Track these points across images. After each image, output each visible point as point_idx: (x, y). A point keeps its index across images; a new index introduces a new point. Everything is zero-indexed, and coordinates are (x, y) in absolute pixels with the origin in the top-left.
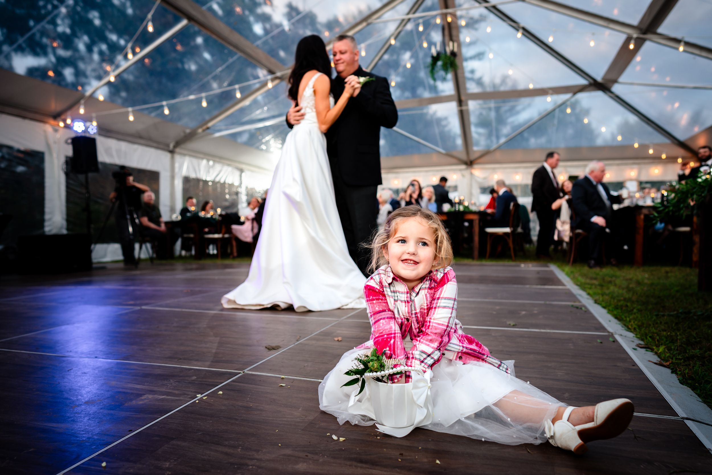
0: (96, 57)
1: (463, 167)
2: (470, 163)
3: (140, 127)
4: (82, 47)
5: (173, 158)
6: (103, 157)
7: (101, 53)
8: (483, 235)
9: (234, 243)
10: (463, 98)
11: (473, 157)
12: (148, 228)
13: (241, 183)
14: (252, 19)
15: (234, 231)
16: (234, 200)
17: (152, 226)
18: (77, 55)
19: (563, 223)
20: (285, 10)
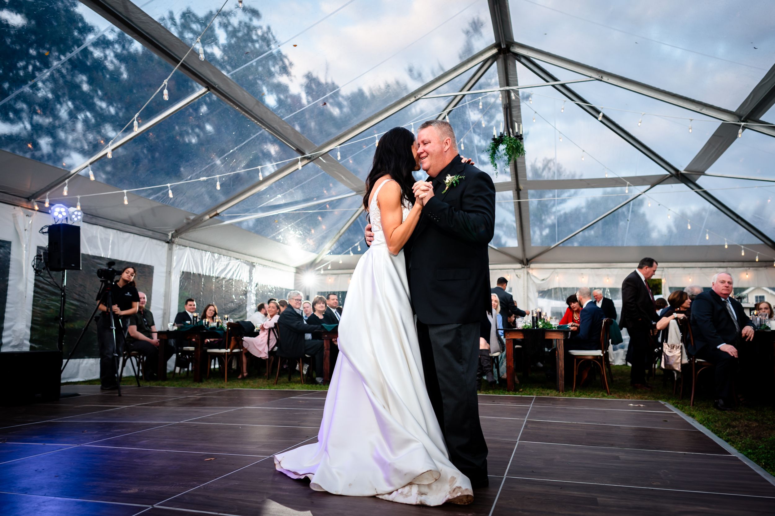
0: (80, 126)
1: (519, 266)
2: (526, 262)
3: (134, 212)
4: (63, 113)
5: (170, 249)
6: (86, 249)
7: (86, 121)
8: (569, 358)
9: (244, 359)
10: (521, 187)
11: (529, 255)
12: (136, 340)
13: (251, 280)
14: (265, 89)
15: (245, 344)
16: (242, 300)
17: (142, 336)
18: (57, 123)
19: (673, 347)
20: (304, 81)
